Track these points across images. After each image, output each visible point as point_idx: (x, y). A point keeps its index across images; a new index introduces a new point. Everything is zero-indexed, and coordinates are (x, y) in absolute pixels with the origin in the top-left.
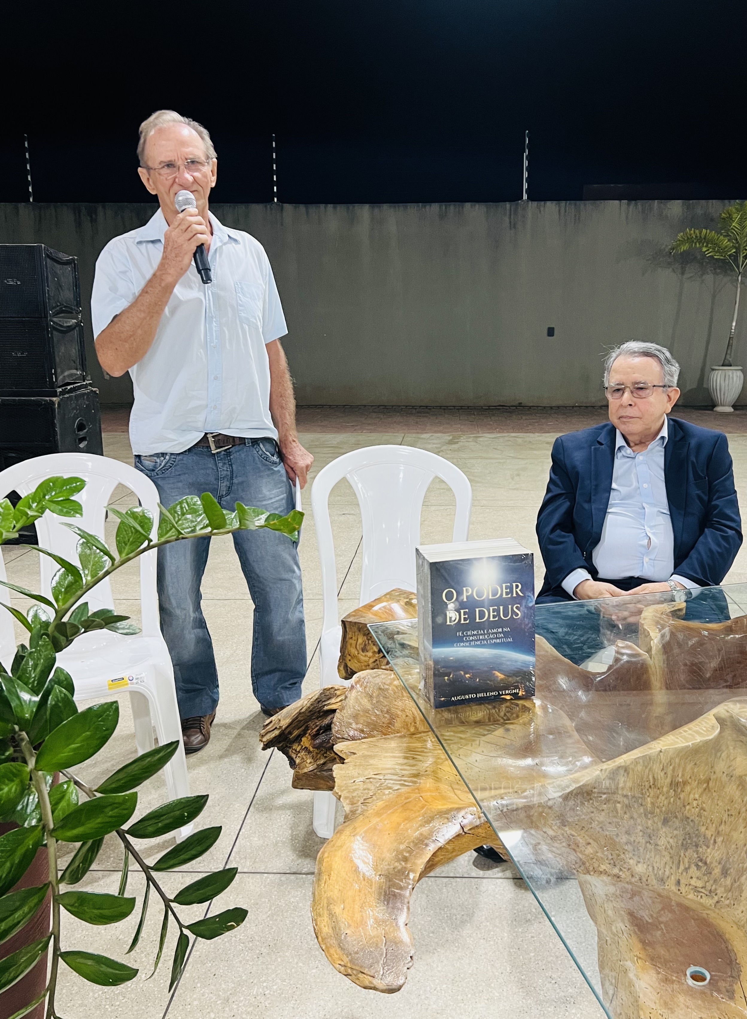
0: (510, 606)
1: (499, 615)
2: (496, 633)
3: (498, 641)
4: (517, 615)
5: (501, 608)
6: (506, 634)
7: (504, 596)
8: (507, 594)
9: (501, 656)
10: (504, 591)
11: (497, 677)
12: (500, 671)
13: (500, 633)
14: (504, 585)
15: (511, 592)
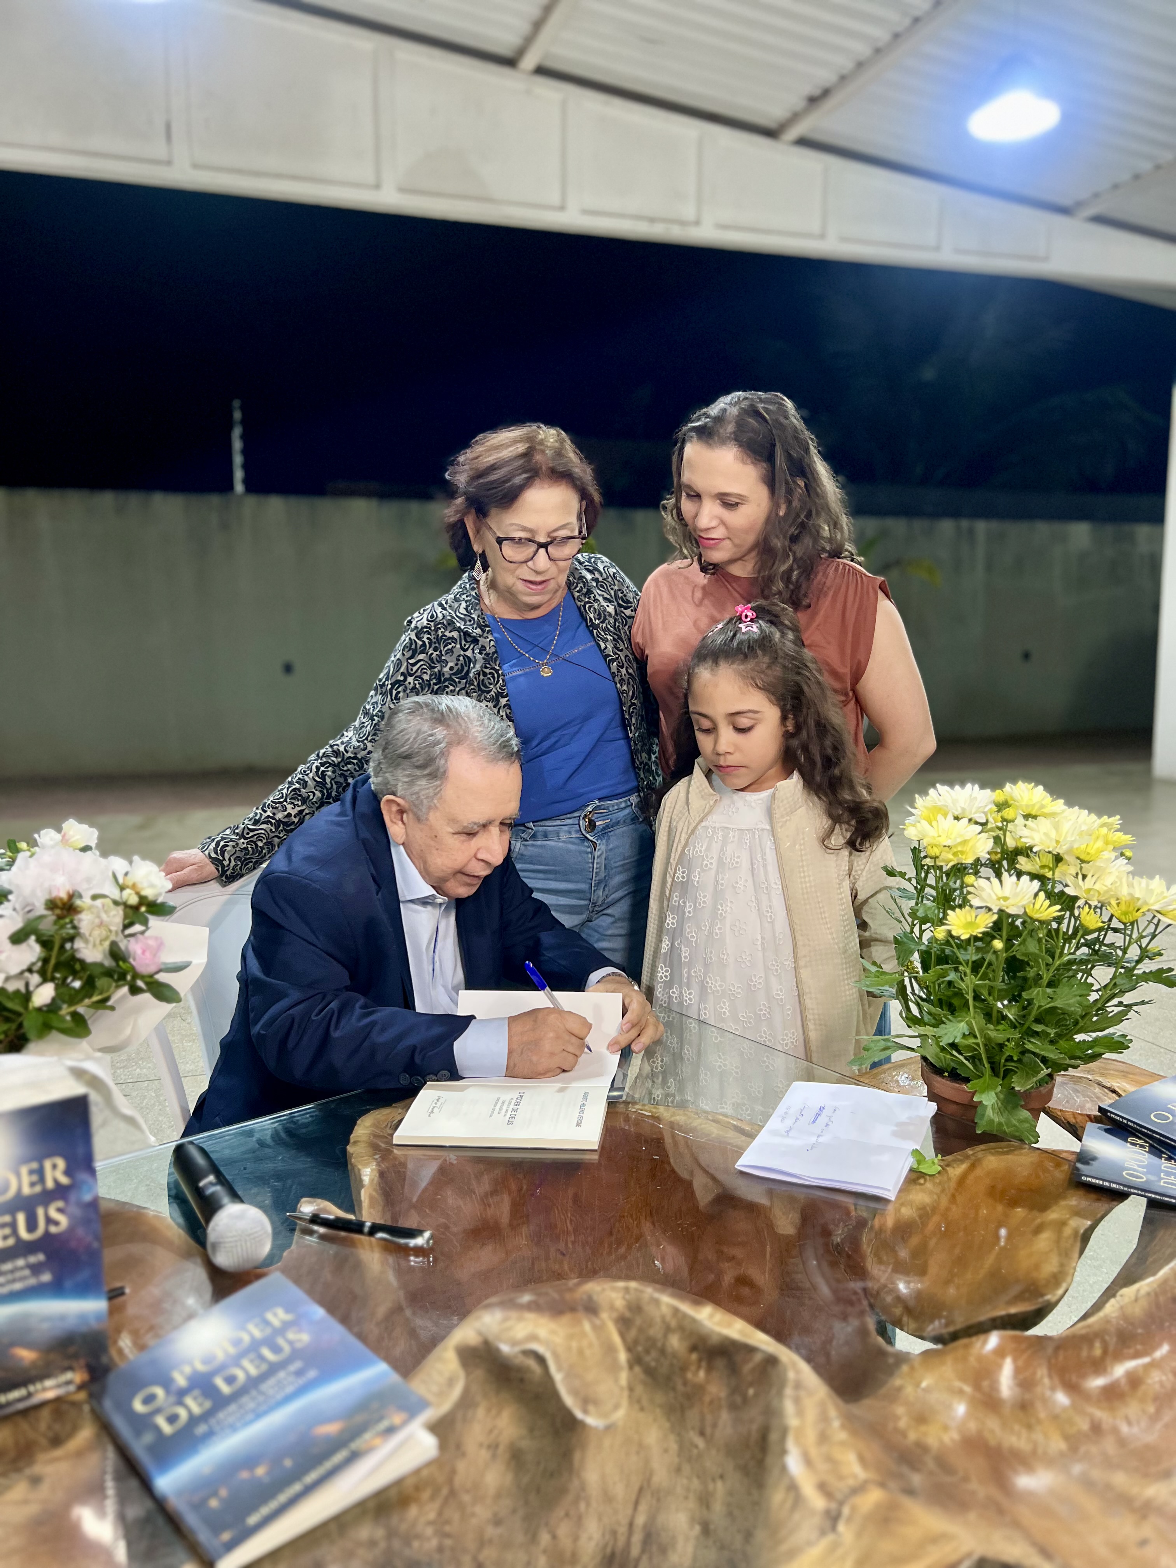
0: (40, 1212)
1: (15, 1232)
2: (12, 1271)
3: (18, 1286)
4: (56, 1223)
5: (21, 1218)
6: (36, 1269)
7: (26, 1190)
8: (32, 1184)
9: (26, 1316)
10: (26, 1179)
11: (21, 1359)
12: (28, 1346)
13: (22, 1268)
14: (24, 1170)
15: (42, 1179)
